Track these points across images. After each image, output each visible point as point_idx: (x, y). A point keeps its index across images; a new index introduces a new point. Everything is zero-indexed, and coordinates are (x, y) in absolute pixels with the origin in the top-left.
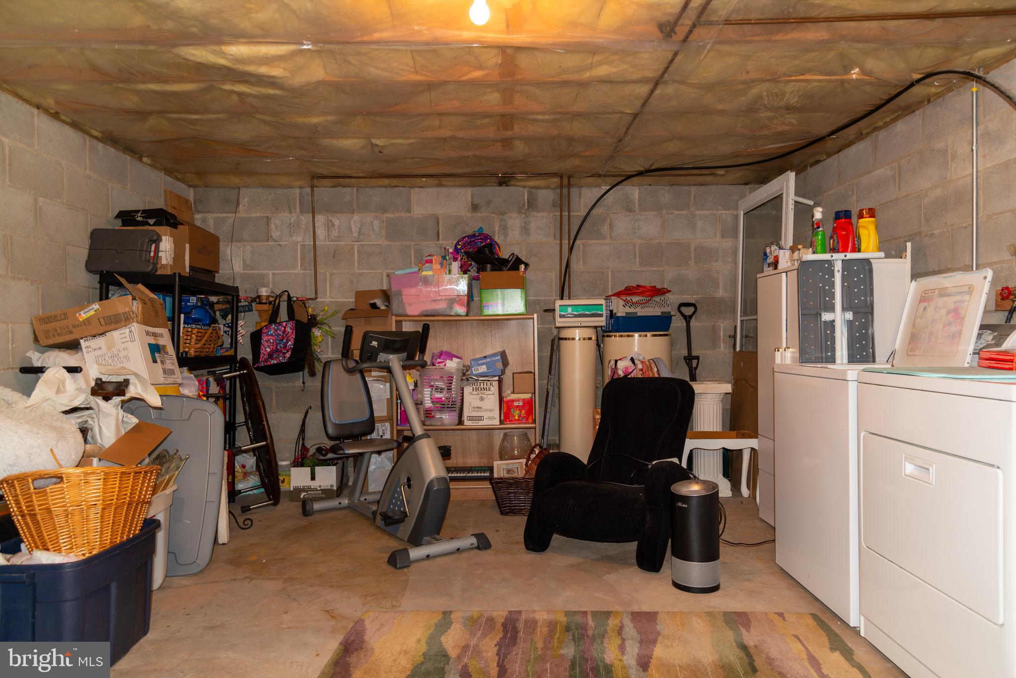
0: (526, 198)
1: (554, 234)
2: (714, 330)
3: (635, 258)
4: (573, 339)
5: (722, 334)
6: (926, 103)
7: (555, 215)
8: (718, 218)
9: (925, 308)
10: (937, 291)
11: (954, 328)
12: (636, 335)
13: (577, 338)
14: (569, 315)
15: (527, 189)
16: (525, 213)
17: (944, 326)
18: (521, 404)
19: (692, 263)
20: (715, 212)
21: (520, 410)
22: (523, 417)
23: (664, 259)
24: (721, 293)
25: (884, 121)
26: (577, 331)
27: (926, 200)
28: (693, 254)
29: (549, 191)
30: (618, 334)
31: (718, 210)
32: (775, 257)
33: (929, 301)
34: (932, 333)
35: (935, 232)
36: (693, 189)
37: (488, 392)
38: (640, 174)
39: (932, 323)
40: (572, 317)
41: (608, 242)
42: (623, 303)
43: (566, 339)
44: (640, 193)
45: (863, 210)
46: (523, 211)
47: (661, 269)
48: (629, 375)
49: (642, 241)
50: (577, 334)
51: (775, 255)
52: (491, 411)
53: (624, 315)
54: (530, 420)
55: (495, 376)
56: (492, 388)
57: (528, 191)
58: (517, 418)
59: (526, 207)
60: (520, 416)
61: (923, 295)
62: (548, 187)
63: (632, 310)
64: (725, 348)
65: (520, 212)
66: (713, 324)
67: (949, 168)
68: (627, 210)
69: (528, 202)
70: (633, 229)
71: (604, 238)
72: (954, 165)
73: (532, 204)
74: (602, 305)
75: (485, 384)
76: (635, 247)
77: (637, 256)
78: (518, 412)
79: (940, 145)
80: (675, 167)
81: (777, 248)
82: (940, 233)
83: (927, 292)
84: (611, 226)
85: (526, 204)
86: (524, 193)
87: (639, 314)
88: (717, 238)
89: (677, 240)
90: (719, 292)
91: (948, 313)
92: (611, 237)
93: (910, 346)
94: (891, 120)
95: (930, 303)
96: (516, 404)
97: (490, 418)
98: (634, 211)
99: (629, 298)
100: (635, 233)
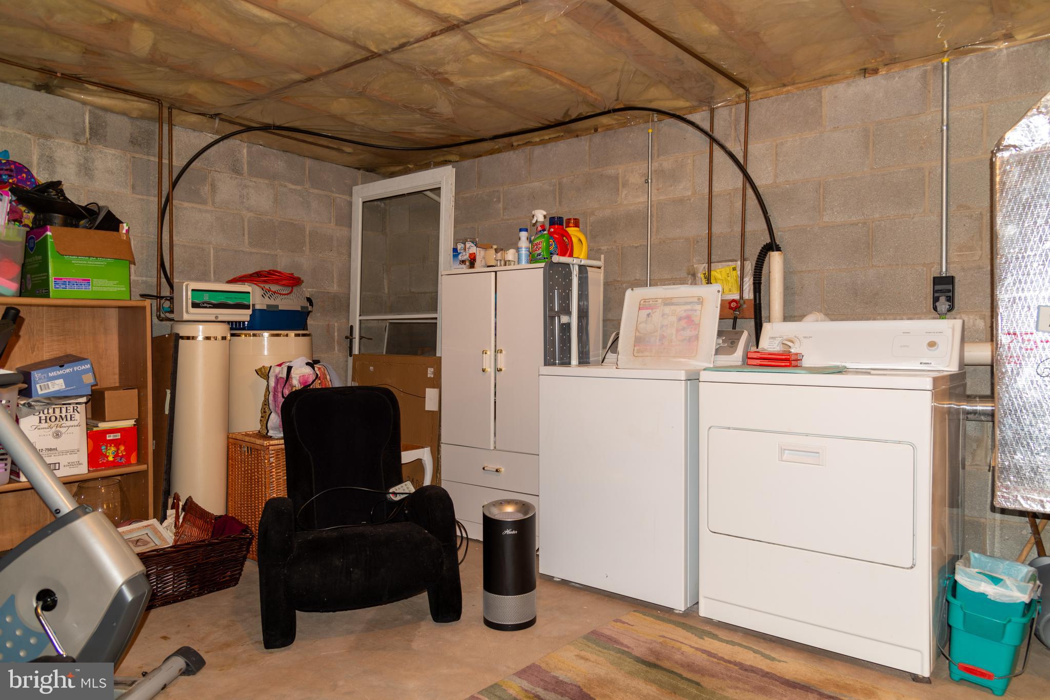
0: (87, 121)
1: (133, 185)
2: (329, 329)
3: (244, 235)
4: (193, 338)
5: (336, 334)
6: (593, 131)
7: (134, 157)
8: (332, 201)
9: (648, 315)
10: (660, 301)
11: (688, 333)
12: (266, 334)
13: (200, 338)
14: (205, 305)
15: (89, 107)
16: (86, 144)
17: (678, 331)
18: (118, 436)
19: (307, 249)
20: (330, 194)
21: (117, 447)
22: (122, 457)
23: (277, 240)
24: (335, 288)
25: (542, 138)
26: (201, 327)
27: (592, 219)
28: (307, 239)
29: (126, 119)
30: (252, 332)
31: (332, 192)
32: (471, 254)
33: (652, 309)
34: (663, 337)
35: (602, 248)
36: (308, 162)
37: (69, 423)
38: (266, 128)
39: (661, 328)
40: (210, 307)
41: (209, 208)
42: (262, 292)
43: (188, 338)
44: (249, 153)
45: (570, 219)
46: (83, 140)
47: (273, 253)
48: (310, 385)
49: (251, 214)
50: (200, 331)
51: (471, 252)
52: (72, 452)
53: (265, 308)
54: (133, 459)
55: (82, 396)
56: (77, 416)
57: (90, 112)
58: (111, 459)
59: (88, 135)
60: (116, 456)
61: (642, 302)
62: (124, 113)
63: (272, 302)
64: (339, 350)
65: (77, 141)
66: (327, 323)
67: (620, 194)
68: (233, 170)
69: (91, 129)
70: (240, 197)
71: (204, 202)
72: (625, 192)
73: (97, 133)
74: (249, 293)
75: (64, 410)
76: (243, 221)
77: (246, 233)
78: (113, 449)
79: (611, 171)
80: (310, 130)
81: (472, 245)
82: (608, 249)
83: (647, 300)
84: (213, 187)
85: (87, 130)
86: (84, 114)
87: (280, 308)
88: (332, 224)
89: (291, 220)
90: (333, 287)
91: (680, 319)
92: (213, 203)
93: (636, 348)
94: (550, 139)
95: (654, 310)
96: (110, 437)
97: (71, 465)
98: (242, 174)
99: (267, 286)
100: (243, 202)
